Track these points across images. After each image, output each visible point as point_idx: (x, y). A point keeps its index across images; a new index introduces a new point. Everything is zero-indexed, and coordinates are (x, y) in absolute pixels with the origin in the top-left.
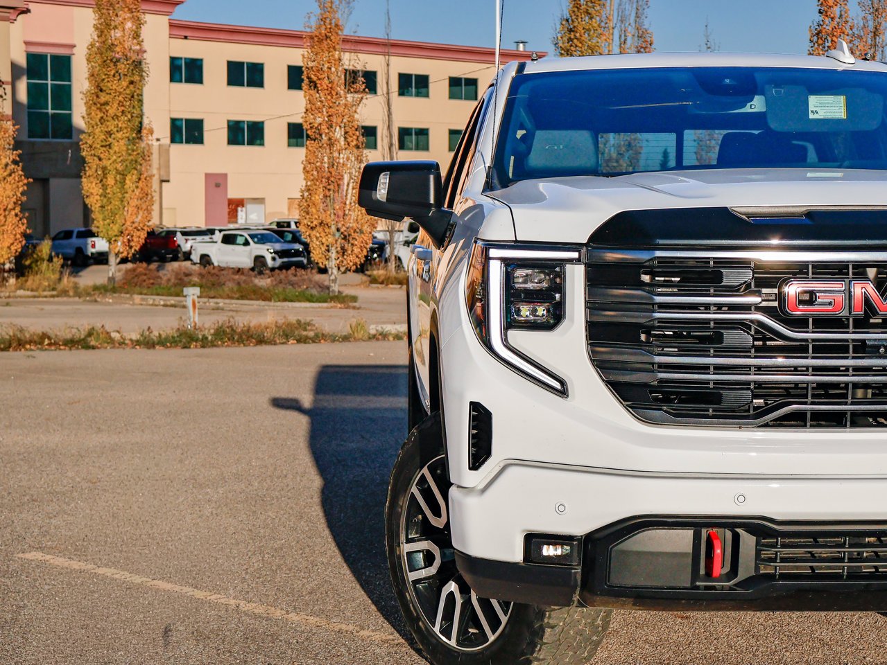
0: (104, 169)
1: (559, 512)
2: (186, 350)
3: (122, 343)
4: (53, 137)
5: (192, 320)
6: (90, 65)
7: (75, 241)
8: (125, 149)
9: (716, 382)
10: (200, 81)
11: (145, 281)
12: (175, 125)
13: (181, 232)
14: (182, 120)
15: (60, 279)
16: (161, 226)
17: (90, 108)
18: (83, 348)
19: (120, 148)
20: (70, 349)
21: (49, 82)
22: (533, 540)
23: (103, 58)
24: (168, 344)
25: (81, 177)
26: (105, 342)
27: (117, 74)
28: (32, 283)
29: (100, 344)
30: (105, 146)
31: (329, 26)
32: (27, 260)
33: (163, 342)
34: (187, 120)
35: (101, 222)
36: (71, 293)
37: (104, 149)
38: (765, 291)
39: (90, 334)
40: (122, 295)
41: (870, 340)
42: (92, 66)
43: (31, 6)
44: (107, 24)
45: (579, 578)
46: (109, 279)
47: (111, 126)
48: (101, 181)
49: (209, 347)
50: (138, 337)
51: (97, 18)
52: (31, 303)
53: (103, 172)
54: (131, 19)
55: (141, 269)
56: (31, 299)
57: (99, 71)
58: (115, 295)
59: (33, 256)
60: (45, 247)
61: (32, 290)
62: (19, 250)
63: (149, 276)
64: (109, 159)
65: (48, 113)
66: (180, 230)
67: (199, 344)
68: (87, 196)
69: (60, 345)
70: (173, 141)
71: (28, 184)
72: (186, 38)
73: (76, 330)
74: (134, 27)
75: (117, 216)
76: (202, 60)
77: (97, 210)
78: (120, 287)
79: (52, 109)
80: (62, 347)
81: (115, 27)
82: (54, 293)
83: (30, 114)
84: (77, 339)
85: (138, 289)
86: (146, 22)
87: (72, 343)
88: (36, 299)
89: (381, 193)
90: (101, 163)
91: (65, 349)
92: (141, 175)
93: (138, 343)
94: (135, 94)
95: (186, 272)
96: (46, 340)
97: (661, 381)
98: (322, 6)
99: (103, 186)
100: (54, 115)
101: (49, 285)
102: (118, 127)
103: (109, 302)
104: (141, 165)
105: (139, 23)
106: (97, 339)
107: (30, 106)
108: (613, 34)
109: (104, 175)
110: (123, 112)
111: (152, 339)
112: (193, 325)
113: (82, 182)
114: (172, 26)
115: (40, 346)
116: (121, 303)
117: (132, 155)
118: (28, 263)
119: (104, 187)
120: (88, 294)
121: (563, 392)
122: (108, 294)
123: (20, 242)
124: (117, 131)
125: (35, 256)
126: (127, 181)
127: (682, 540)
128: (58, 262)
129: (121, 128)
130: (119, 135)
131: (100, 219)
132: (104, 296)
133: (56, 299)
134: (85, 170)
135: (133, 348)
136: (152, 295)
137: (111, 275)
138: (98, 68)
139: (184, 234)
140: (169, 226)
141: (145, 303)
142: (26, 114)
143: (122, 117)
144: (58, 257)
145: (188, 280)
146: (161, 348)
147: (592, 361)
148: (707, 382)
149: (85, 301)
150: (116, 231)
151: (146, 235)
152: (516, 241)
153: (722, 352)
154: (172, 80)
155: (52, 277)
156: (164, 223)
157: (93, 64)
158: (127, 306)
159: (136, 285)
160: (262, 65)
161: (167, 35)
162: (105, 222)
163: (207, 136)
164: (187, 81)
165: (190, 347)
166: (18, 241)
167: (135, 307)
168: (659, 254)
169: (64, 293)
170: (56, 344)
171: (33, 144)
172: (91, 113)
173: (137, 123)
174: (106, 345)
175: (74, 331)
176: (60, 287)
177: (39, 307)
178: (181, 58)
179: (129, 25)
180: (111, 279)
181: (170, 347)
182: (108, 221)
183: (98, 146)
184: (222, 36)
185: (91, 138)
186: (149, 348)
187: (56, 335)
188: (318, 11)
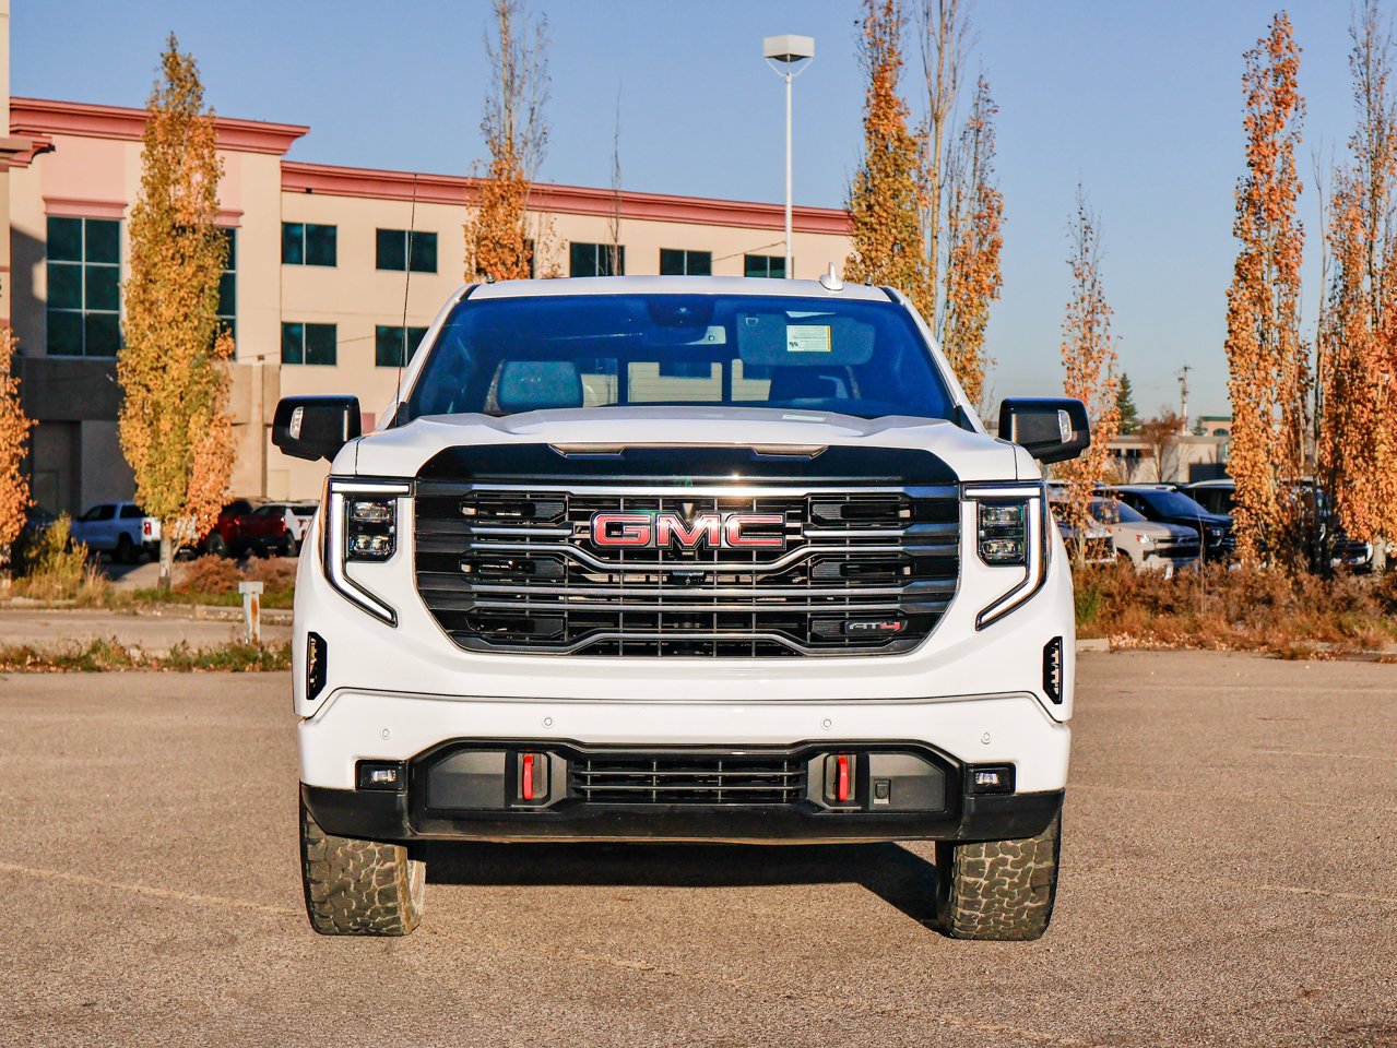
0: (156, 405)
1: (385, 737)
2: (237, 674)
3: (144, 664)
4: (89, 353)
5: (251, 630)
6: (135, 240)
7: (118, 522)
8: (188, 374)
9: (533, 611)
10: (332, 262)
11: (216, 583)
12: (289, 332)
13: (292, 508)
14: (301, 325)
15: (82, 581)
16: (264, 500)
17: (134, 309)
18: (84, 669)
19: (180, 372)
20: (65, 671)
21: (84, 264)
22: (364, 767)
23: (156, 230)
24: (212, 666)
25: (118, 418)
26: (117, 662)
27: (178, 256)
28: (39, 587)
29: (109, 664)
30: (156, 369)
31: (506, 183)
32: (30, 551)
33: (203, 663)
34: (309, 326)
35: (149, 489)
36: (99, 603)
37: (154, 372)
38: (577, 523)
39: (95, 649)
40: (180, 606)
41: (676, 571)
42: (138, 242)
43: (56, 140)
44: (162, 176)
45: (404, 803)
46: (161, 580)
47: (167, 339)
48: (151, 424)
49: (273, 670)
50: (168, 654)
51: (147, 167)
52: (32, 616)
53: (154, 410)
54: (201, 167)
55: (211, 565)
56: (34, 611)
57: (149, 250)
58: (168, 605)
59: (40, 544)
60: (61, 529)
61: (38, 598)
62: (17, 533)
63: (223, 576)
64: (163, 390)
65: (81, 314)
66: (291, 505)
67: (259, 665)
68: (127, 449)
69: (49, 666)
70: (285, 359)
71: (31, 429)
72: (309, 191)
73: (74, 644)
74: (206, 181)
75: (175, 480)
76: (334, 228)
77: (143, 470)
78: (178, 593)
79: (87, 308)
80: (53, 669)
81: (177, 182)
82: (72, 602)
83: (51, 317)
84: (75, 657)
85: (204, 596)
86: (223, 174)
87: (68, 663)
88: (42, 611)
89: (295, 430)
90: (150, 395)
91: (56, 672)
92: (213, 415)
93: (167, 663)
94: (206, 286)
95: (282, 569)
96: (29, 657)
97: (479, 609)
98: (496, 151)
99: (153, 432)
100: (89, 317)
101: (64, 590)
102: (177, 338)
103: (157, 616)
104: (214, 399)
105: (213, 173)
106: (106, 657)
107: (50, 303)
108: (939, 197)
109: (155, 415)
110: (186, 316)
111: (188, 658)
112: (251, 637)
113: (119, 426)
114: (287, 172)
115: (19, 667)
116: (175, 618)
117: (200, 383)
118: (33, 554)
119: (155, 434)
120: (126, 604)
121: (393, 623)
122: (158, 604)
123: (19, 520)
124: (177, 345)
125: (43, 543)
126: (191, 425)
127: (496, 762)
128: (80, 552)
129: (182, 340)
130: (179, 351)
131: (148, 485)
132: (152, 607)
133: (74, 611)
134: (124, 407)
135: (160, 670)
136: (227, 605)
137: (163, 574)
138: (147, 246)
139: (298, 511)
140: (274, 499)
141: (212, 617)
142: (45, 313)
143: (185, 324)
144: (81, 545)
145: (284, 582)
146: (201, 671)
147: (420, 592)
148: (523, 610)
149: (118, 614)
150: (173, 503)
151: (220, 511)
152: (357, 476)
153: (536, 581)
154: (285, 259)
155: (71, 576)
156: (269, 495)
157: (140, 239)
158: (183, 621)
159: (203, 590)
160: (434, 235)
161: (279, 188)
162: (156, 490)
163: (341, 350)
164: (309, 263)
165: (243, 670)
166: (14, 519)
167: (196, 623)
168: (476, 487)
169: (89, 602)
170: (42, 663)
171: (56, 363)
172: (135, 318)
173: (208, 333)
174: (119, 666)
175: (71, 644)
176: (81, 592)
177: (43, 621)
178: (301, 225)
179: (197, 177)
180: (165, 581)
181: (214, 670)
182: (160, 487)
183: (146, 370)
184: (368, 188)
185: (134, 356)
186: (182, 671)
187: (44, 651)
188: (491, 159)
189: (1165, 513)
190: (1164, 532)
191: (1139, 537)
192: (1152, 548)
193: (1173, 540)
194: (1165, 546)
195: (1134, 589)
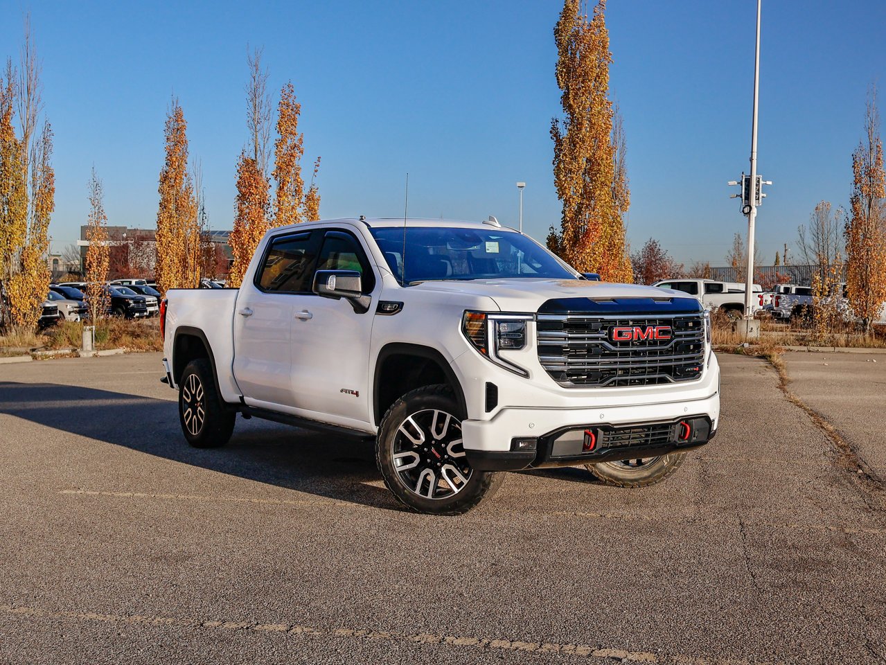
1: (531, 427)
9: (588, 369)
22: (515, 441)
38: (604, 331)
41: (638, 350)
45: (535, 455)
121: (527, 376)
147: (540, 362)
148: (585, 369)
152: (500, 312)
153: (590, 357)
189: (72, 296)
190: (76, 304)
191: (67, 306)
192: (72, 310)
193: (80, 307)
194: (77, 309)
195: (123, 328)
